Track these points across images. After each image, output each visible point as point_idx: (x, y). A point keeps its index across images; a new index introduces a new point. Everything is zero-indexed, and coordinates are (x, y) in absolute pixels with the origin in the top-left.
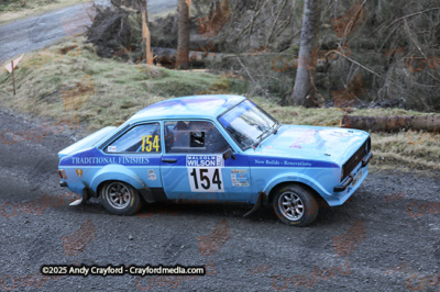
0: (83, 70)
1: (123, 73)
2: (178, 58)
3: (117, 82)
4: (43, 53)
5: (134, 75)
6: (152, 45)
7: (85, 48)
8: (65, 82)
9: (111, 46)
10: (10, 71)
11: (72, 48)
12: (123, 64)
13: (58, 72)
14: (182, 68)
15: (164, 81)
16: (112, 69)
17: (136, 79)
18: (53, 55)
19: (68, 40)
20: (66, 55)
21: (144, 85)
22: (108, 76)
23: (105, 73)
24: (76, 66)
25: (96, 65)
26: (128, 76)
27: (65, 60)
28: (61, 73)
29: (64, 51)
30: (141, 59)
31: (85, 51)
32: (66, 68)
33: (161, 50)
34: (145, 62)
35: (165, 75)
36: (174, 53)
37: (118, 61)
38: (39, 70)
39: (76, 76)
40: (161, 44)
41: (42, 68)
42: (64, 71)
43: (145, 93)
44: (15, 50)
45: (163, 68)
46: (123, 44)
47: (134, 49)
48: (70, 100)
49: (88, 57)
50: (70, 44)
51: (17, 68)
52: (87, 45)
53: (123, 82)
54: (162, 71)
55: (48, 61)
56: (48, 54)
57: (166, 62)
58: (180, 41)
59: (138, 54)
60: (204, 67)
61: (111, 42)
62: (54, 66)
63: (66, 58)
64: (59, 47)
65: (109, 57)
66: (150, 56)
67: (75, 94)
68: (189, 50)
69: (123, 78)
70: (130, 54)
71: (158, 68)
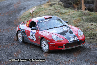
0: (59, 12)
1: (74, 14)
2: (94, 8)
3: (72, 17)
4: (43, 6)
6: (84, 3)
7: (59, 4)
9: (69, 3)
10: (31, 13)
11: (54, 4)
12: (73, 10)
15: (89, 17)
16: (69, 12)
17: (79, 16)
18: (47, 7)
19: (52, 1)
20: (52, 7)
21: (82, 18)
23: (67, 14)
24: (56, 11)
25: (64, 11)
26: (76, 15)
27: (52, 9)
29: (51, 5)
30: (80, 8)
31: (59, 5)
33: (88, 5)
34: (82, 9)
35: (90, 15)
36: (93, 6)
37: (72, 9)
38: (42, 12)
40: (88, 2)
41: (43, 12)
42: (52, 13)
43: (82, 21)
44: (32, 5)
45: (89, 12)
46: (73, 2)
47: (77, 4)
49: (60, 8)
50: (53, 3)
51: (34, 12)
52: (60, 3)
53: (74, 17)
55: (45, 9)
56: (45, 6)
57: (90, 10)
58: (95, 1)
59: (79, 6)
62: (47, 11)
63: (51, 8)
64: (49, 3)
65: (68, 8)
66: (83, 7)
69: (74, 16)
70: (76, 6)
71: (87, 12)
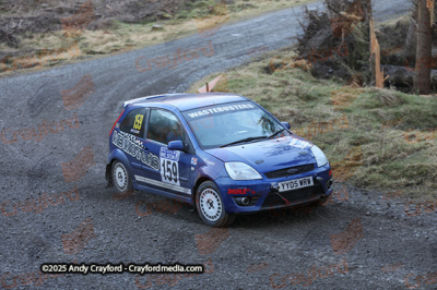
0: (297, 94)
1: (349, 99)
2: (415, 79)
3: (342, 110)
4: (242, 72)
5: (363, 102)
6: (382, 63)
7: (296, 66)
8: (276, 111)
9: (329, 64)
11: (277, 66)
12: (346, 88)
13: (264, 97)
14: (422, 93)
15: (402, 109)
16: (334, 94)
17: (366, 107)
18: (255, 75)
19: (272, 56)
20: (273, 76)
21: (375, 114)
23: (325, 99)
24: (287, 89)
25: (311, 88)
26: (355, 103)
27: (272, 82)
28: (270, 99)
29: (269, 70)
30: (369, 81)
31: (296, 70)
32: (275, 93)
33: (394, 69)
34: (374, 84)
35: (403, 102)
36: (412, 73)
37: (339, 82)
39: (288, 102)
40: (394, 61)
42: (274, 97)
43: (379, 125)
44: (205, 68)
45: (399, 93)
46: (345, 61)
47: (358, 67)
49: (301, 78)
50: (278, 61)
52: (299, 62)
53: (349, 111)
54: (398, 97)
55: (250, 83)
57: (402, 85)
58: (418, 57)
59: (364, 74)
61: (330, 58)
62: (259, 90)
63: (272, 79)
64: (261, 64)
65: (327, 78)
66: (380, 77)
68: (429, 69)
69: (349, 106)
70: (352, 72)
71: (392, 92)
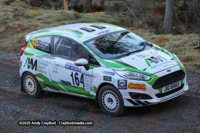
0: (22, 15)
1: (50, 17)
2: (85, 5)
3: (46, 23)
5: (57, 18)
8: (11, 24)
12: (48, 11)
13: (5, 17)
14: (88, 12)
16: (41, 14)
17: (59, 21)
20: (10, 6)
22: (40, 19)
23: (37, 17)
24: (17, 13)
25: (30, 12)
26: (53, 19)
27: (9, 9)
28: (8, 18)
29: (8, 3)
30: (60, 7)
31: (22, 3)
32: (11, 15)
34: (63, 9)
35: (77, 17)
37: (45, 8)
39: (17, 19)
42: (10, 17)
45: (76, 13)
48: (15, 36)
49: (24, 7)
53: (49, 23)
54: (75, 15)
59: (58, 3)
60: (102, 11)
65: (39, 6)
66: (66, 5)
67: (18, 32)
69: (50, 20)
70: (52, 3)
71: (72, 12)
